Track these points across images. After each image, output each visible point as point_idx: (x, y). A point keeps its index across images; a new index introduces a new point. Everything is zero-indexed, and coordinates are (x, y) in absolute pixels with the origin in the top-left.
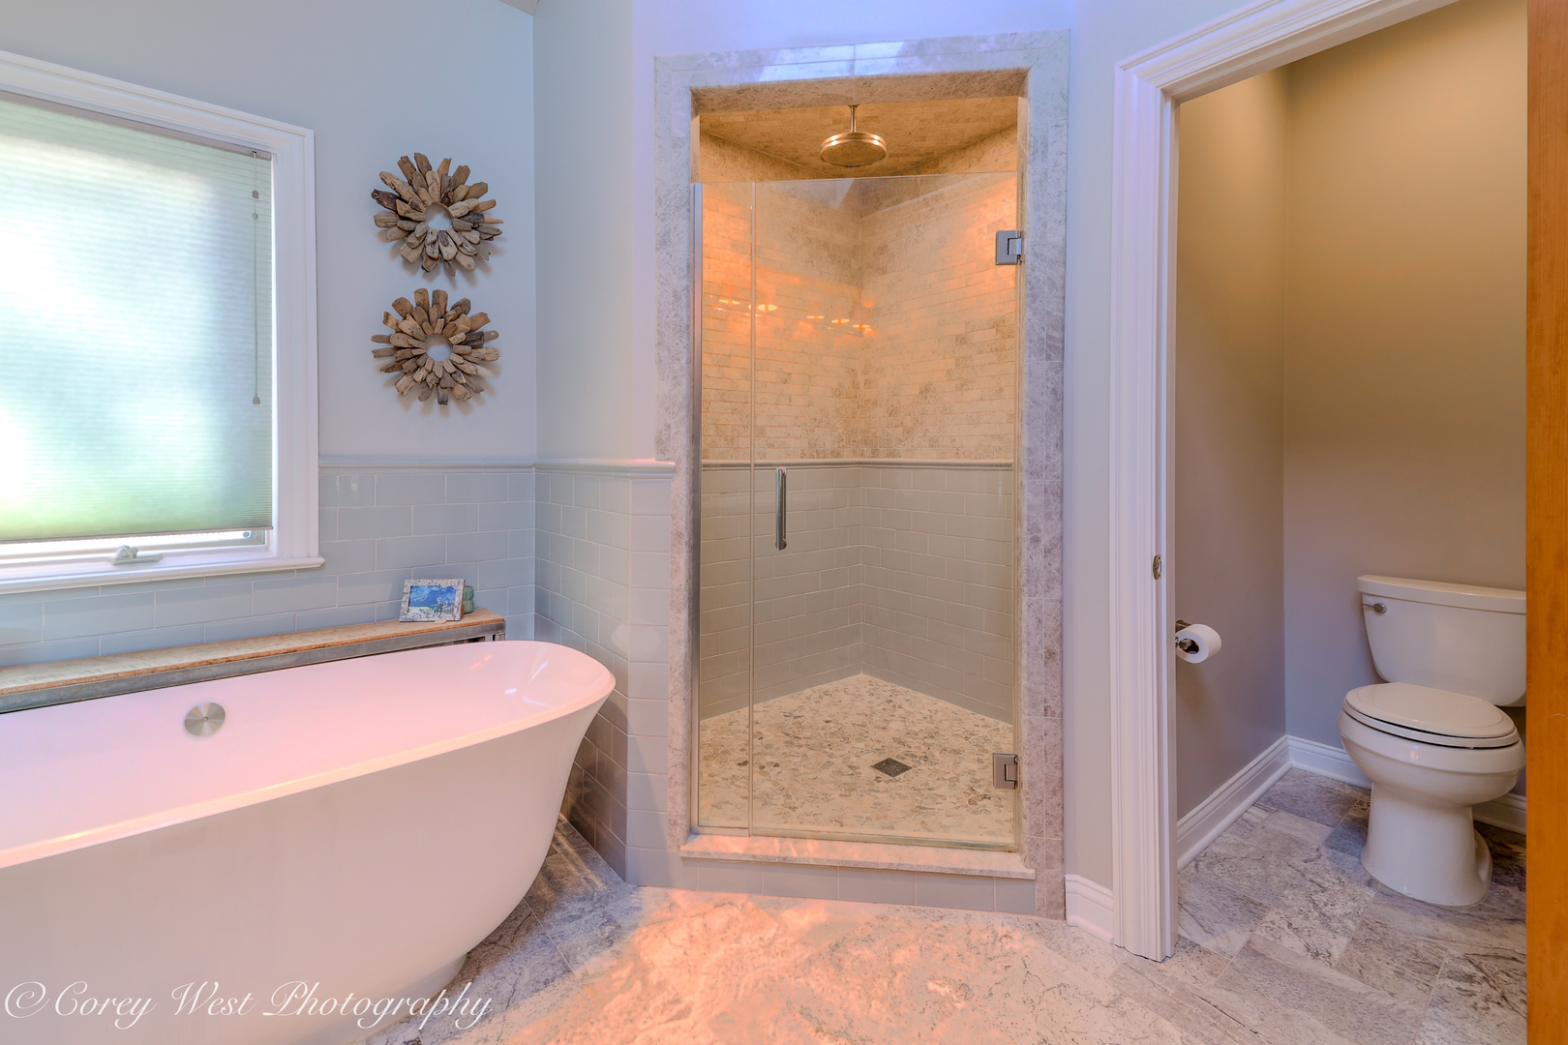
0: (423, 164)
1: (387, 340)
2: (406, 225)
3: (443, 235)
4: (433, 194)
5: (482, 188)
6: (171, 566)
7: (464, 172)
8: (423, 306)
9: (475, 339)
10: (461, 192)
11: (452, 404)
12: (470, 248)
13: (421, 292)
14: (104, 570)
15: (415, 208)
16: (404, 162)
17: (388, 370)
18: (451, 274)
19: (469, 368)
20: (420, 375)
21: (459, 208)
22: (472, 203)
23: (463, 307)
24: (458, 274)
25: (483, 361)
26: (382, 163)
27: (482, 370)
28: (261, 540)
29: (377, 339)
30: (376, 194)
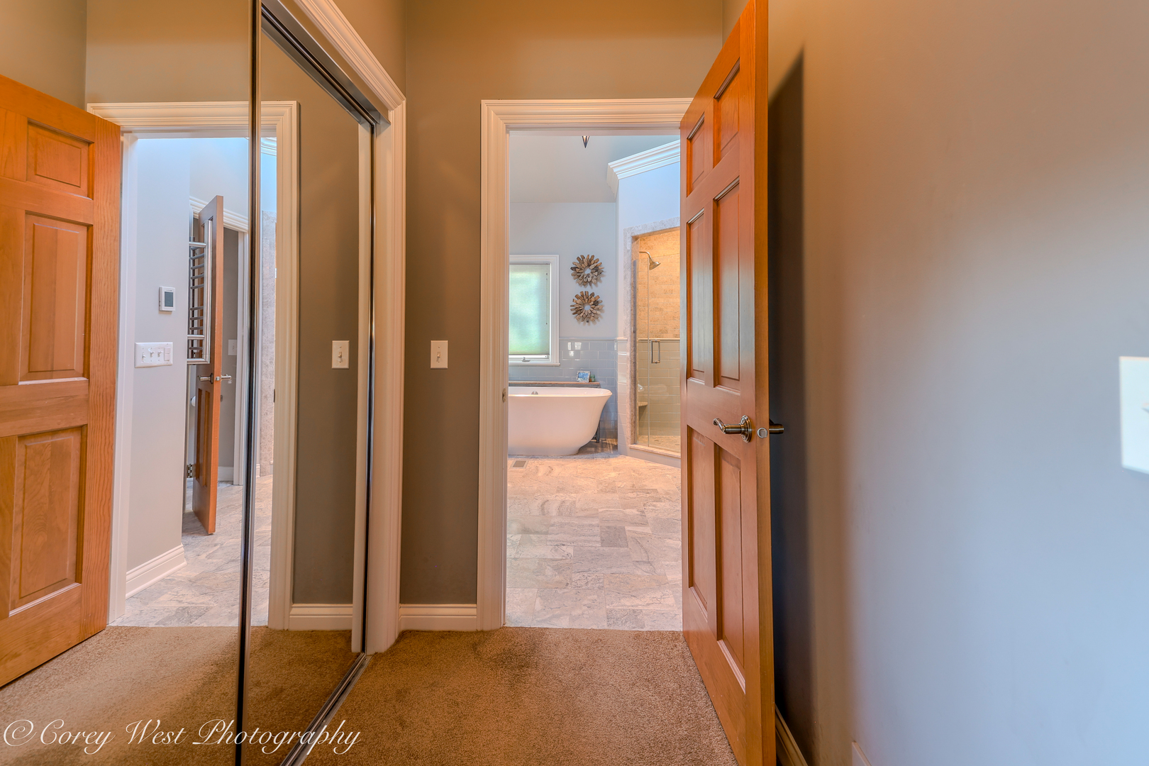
0: (583, 257)
1: (573, 306)
2: (578, 274)
3: (588, 275)
4: (586, 264)
5: (598, 260)
6: (532, 362)
7: (593, 256)
8: (583, 296)
9: (596, 303)
10: (592, 262)
11: (591, 322)
12: (595, 277)
13: (582, 292)
14: (521, 362)
15: (581, 269)
16: (578, 258)
17: (574, 314)
18: (591, 285)
19: (594, 312)
20: (582, 314)
21: (592, 267)
22: (596, 264)
23: (593, 295)
24: (593, 285)
25: (598, 309)
26: (572, 260)
27: (598, 312)
28: (548, 358)
29: (571, 306)
30: (572, 268)
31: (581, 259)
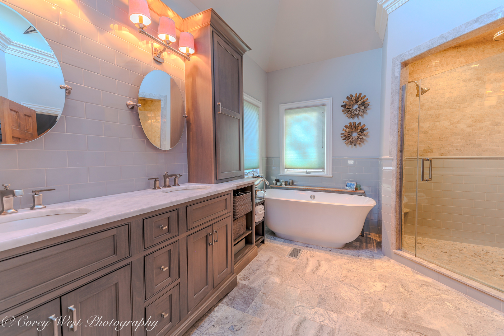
0: (352, 96)
1: (343, 134)
2: (348, 110)
3: (356, 110)
4: (354, 101)
5: (365, 96)
6: (312, 174)
7: (360, 94)
8: (351, 126)
9: (362, 130)
10: (360, 99)
11: (357, 145)
12: (362, 110)
13: (350, 123)
14: (304, 174)
15: (350, 106)
16: (348, 98)
17: (343, 140)
18: (358, 117)
19: (361, 137)
20: (350, 140)
21: (359, 103)
22: (362, 100)
23: (359, 124)
24: (360, 117)
25: (364, 135)
26: (343, 99)
27: (364, 137)
28: (324, 171)
29: (342, 134)
30: (342, 106)
31: (350, 98)
